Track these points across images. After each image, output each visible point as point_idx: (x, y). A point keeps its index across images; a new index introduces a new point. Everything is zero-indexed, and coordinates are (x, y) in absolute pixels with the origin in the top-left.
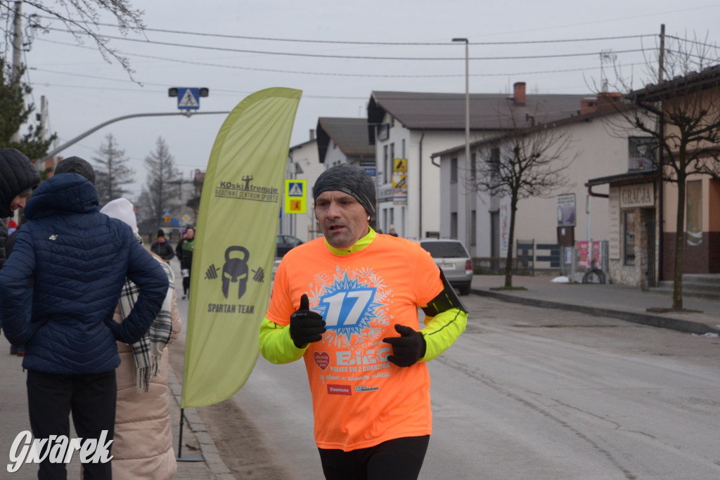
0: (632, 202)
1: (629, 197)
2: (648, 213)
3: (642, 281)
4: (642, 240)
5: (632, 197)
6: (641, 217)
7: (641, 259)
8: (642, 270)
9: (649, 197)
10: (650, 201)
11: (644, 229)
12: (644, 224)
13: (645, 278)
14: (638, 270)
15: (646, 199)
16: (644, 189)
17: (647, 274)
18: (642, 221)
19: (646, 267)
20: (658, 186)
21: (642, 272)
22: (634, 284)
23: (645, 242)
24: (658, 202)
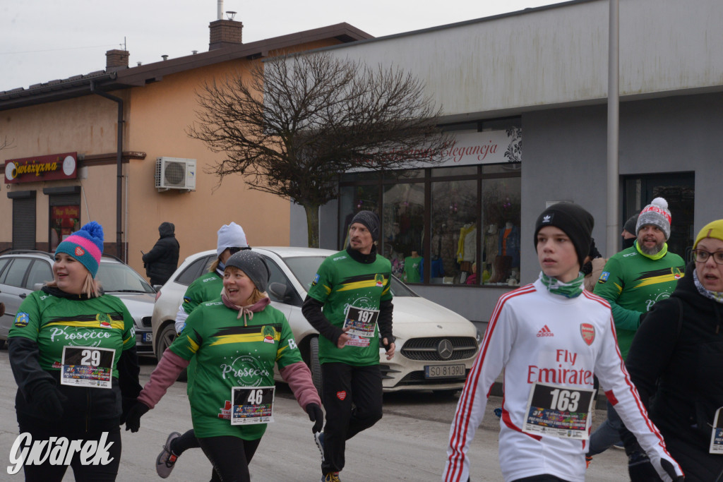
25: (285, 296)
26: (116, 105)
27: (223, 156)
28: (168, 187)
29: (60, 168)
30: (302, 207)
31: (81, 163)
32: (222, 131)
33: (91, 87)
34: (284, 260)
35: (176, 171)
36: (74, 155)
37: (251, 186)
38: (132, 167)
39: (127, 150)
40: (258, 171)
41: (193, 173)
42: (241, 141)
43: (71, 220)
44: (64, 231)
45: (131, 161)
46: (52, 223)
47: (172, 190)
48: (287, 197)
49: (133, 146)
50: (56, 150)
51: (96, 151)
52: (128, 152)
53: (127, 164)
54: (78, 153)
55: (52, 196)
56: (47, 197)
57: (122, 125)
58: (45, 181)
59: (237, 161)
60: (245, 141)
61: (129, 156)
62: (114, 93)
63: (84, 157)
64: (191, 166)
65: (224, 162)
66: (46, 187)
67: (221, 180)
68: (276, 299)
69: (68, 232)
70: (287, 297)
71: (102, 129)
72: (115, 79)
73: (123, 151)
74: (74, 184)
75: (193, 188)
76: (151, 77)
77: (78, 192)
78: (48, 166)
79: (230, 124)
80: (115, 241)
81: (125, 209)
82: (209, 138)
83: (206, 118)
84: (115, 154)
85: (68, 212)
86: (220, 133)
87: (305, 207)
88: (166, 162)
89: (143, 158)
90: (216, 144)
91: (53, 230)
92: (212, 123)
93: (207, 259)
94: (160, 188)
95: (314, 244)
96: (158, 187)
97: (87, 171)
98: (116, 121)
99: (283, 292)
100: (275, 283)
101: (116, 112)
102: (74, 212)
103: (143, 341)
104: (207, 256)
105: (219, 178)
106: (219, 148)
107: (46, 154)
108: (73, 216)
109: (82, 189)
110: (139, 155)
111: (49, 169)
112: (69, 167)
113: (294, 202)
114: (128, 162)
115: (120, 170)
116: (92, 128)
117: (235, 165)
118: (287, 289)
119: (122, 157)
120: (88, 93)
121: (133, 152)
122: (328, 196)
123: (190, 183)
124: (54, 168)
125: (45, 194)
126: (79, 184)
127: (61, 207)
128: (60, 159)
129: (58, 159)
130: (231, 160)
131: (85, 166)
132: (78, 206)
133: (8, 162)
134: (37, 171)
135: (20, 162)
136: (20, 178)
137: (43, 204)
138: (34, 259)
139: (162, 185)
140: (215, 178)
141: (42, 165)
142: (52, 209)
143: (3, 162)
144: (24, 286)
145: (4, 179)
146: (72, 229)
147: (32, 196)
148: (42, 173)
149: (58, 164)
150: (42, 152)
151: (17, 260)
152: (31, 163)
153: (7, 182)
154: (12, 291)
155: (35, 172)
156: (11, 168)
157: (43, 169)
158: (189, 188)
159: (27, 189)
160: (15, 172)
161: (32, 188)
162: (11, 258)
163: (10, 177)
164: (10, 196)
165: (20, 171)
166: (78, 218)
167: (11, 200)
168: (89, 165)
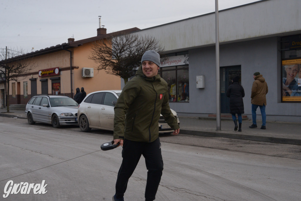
2: (3, 90)
6: (1, 91)
7: (1, 101)
12: (2, 93)
13: (2, 106)
15: (2, 87)
16: (2, 85)
19: (2, 103)
20: (5, 84)
23: (2, 97)
24: (5, 87)
26: (70, 53)
27: (99, 64)
28: (86, 76)
29: (54, 72)
31: (60, 70)
32: (98, 56)
33: (62, 48)
34: (117, 94)
35: (88, 72)
36: (58, 68)
37: (107, 73)
38: (75, 70)
39: (73, 66)
40: (109, 69)
41: (93, 72)
43: (58, 87)
44: (56, 90)
45: (74, 69)
46: (53, 88)
48: (118, 76)
49: (75, 64)
50: (53, 67)
51: (64, 66)
53: (73, 70)
55: (52, 80)
56: (51, 81)
57: (71, 59)
58: (50, 76)
60: (105, 59)
62: (69, 49)
63: (61, 68)
64: (92, 70)
66: (51, 77)
71: (66, 60)
72: (69, 45)
74: (59, 76)
75: (93, 76)
76: (79, 44)
77: (59, 79)
78: (51, 72)
79: (100, 54)
80: (70, 93)
81: (73, 83)
82: (94, 58)
83: (93, 53)
84: (70, 67)
85: (57, 85)
86: (98, 57)
87: (124, 79)
88: (85, 69)
89: (78, 68)
91: (53, 90)
92: (95, 54)
97: (62, 72)
98: (70, 57)
100: (114, 101)
101: (70, 55)
102: (59, 85)
103: (76, 121)
104: (93, 94)
106: (98, 62)
107: (50, 68)
108: (58, 86)
109: (61, 78)
112: (57, 71)
113: (121, 77)
114: (73, 69)
115: (71, 72)
116: (63, 60)
117: (102, 67)
119: (72, 68)
120: (61, 50)
121: (75, 66)
122: (131, 75)
123: (92, 75)
124: (53, 72)
125: (50, 80)
127: (56, 83)
128: (55, 69)
129: (53, 69)
130: (101, 65)
131: (61, 71)
132: (60, 83)
133: (39, 71)
134: (48, 73)
135: (43, 71)
136: (43, 75)
137: (50, 83)
138: (43, 97)
139: (84, 76)
140: (97, 71)
141: (49, 71)
142: (52, 84)
143: (38, 71)
144: (40, 105)
145: (38, 76)
146: (58, 89)
147: (47, 80)
148: (49, 74)
149: (53, 71)
150: (49, 67)
151: (38, 98)
152: (46, 71)
153: (39, 76)
154: (36, 107)
155: (47, 74)
156: (40, 72)
157: (49, 72)
158: (92, 77)
159: (45, 78)
160: (41, 73)
161: (47, 78)
162: (36, 97)
163: (40, 75)
164: (40, 80)
165: (43, 73)
166: (60, 87)
167: (41, 82)
168: (63, 71)
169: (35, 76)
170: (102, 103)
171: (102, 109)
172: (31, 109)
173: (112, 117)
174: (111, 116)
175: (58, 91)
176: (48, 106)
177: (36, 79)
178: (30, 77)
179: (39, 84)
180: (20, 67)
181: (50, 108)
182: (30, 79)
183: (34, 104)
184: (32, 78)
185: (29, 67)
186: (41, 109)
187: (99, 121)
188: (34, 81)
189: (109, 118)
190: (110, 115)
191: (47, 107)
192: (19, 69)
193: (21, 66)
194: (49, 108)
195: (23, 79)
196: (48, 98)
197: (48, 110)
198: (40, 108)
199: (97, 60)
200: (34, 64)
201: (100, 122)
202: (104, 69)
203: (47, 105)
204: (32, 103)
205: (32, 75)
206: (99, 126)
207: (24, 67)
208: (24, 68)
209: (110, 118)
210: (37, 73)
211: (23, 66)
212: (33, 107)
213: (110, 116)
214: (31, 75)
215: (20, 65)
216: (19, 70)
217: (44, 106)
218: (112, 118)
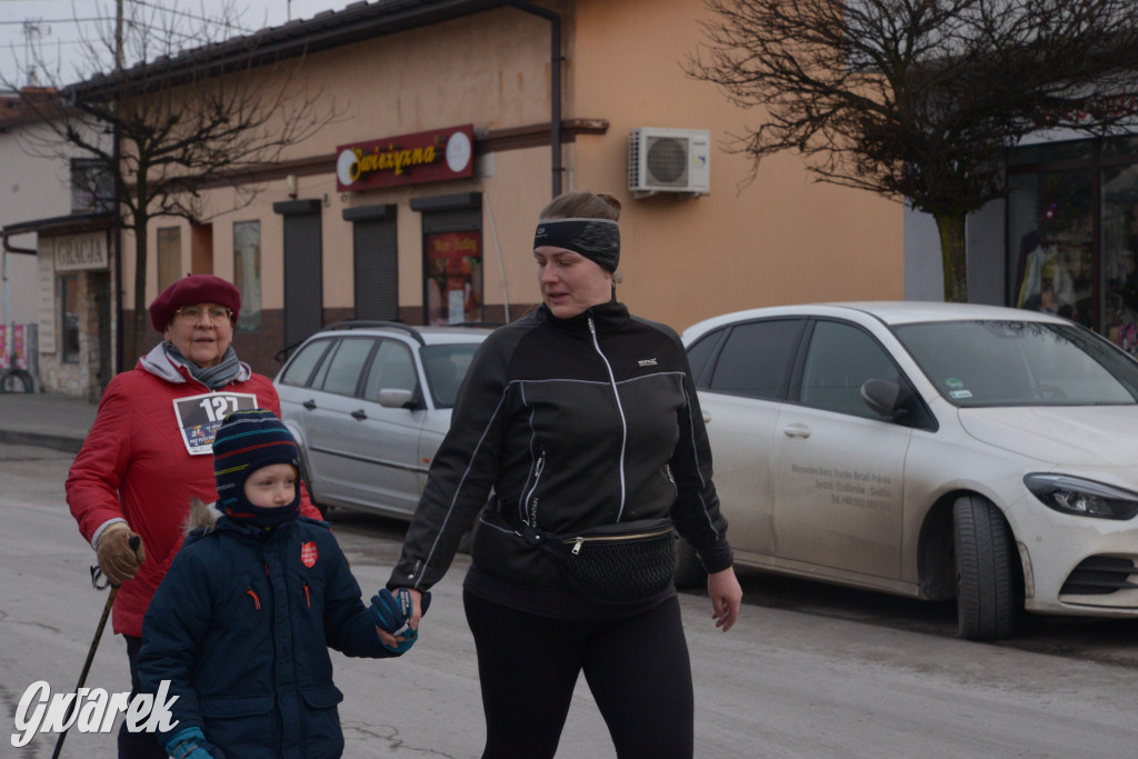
0: (72, 262)
1: (69, 253)
2: (98, 279)
3: (92, 387)
4: (90, 322)
5: (73, 253)
6: (88, 286)
7: (90, 353)
8: (91, 370)
9: (99, 254)
10: (101, 260)
11: (94, 305)
12: (93, 296)
13: (95, 381)
14: (85, 370)
15: (93, 256)
16: (92, 241)
17: (99, 376)
18: (89, 292)
19: (97, 365)
20: (113, 236)
21: (92, 374)
22: (79, 393)
23: (96, 325)
24: (113, 261)
25: (897, 407)
26: (547, 26)
27: (759, 114)
28: (655, 188)
29: (441, 158)
30: (929, 218)
31: (482, 145)
32: (757, 61)
34: (894, 329)
35: (669, 157)
36: (467, 130)
37: (819, 175)
38: (582, 150)
39: (571, 117)
40: (836, 146)
41: (703, 159)
42: (797, 82)
43: (465, 260)
44: (451, 283)
45: (580, 138)
46: (428, 269)
47: (661, 196)
48: (896, 197)
49: (582, 106)
50: (433, 122)
51: (510, 120)
52: (573, 121)
53: (572, 145)
54: (476, 127)
55: (428, 213)
56: (417, 216)
57: (560, 66)
58: (414, 186)
59: (791, 124)
60: (806, 80)
61: (572, 128)
62: (542, 4)
63: (486, 133)
64: (700, 145)
65: (762, 127)
66: (416, 195)
67: (756, 165)
68: (877, 414)
69: (459, 285)
70: (900, 411)
71: (520, 78)
73: (563, 117)
74: (470, 189)
75: (705, 190)
77: (475, 205)
78: (418, 155)
79: (774, 47)
82: (730, 77)
83: (723, 35)
84: (548, 125)
85: (459, 244)
86: (753, 65)
87: (935, 216)
88: (650, 138)
89: (602, 130)
90: (745, 90)
91: (431, 281)
92: (736, 46)
93: (728, 330)
94: (640, 192)
95: (956, 295)
96: (634, 189)
97: (494, 161)
98: (548, 58)
99: (891, 400)
100: (873, 380)
101: (548, 41)
102: (469, 244)
104: (727, 326)
105: (752, 162)
106: (751, 99)
107: (415, 130)
108: (466, 253)
109: (485, 197)
110: (596, 125)
111: (420, 161)
112: (458, 155)
113: (913, 207)
114: (573, 140)
115: (557, 157)
116: (501, 74)
117: (785, 132)
118: (902, 392)
119: (561, 132)
120: (490, 6)
121: (582, 121)
122: (984, 192)
123: (697, 178)
124: (430, 158)
125: (415, 209)
126: (477, 189)
127: (443, 234)
128: (446, 135)
129: (436, 139)
130: (778, 122)
131: (489, 151)
132: (476, 234)
133: (341, 149)
134: (398, 164)
135: (365, 149)
136: (366, 181)
137: (409, 229)
138: (379, 340)
139: (643, 186)
140: (745, 162)
141: (407, 153)
142: (428, 240)
143: (332, 150)
144: (360, 393)
145: (334, 185)
146: (468, 278)
147: (391, 214)
148: (407, 169)
149: (435, 150)
150: (406, 127)
151: (345, 342)
152: (386, 151)
153: (341, 187)
154: (336, 405)
155: (394, 168)
156: (347, 159)
157: (408, 161)
158: (697, 190)
159: (377, 202)
160: (354, 168)
161: (390, 199)
162: (335, 339)
163: (347, 180)
164: (347, 216)
165: (364, 167)
166: (478, 257)
167: (349, 225)
168: (498, 149)
169: (312, 187)
170: (789, 391)
171: (791, 435)
172: (296, 417)
173: (863, 491)
174: (853, 482)
175: (468, 287)
176: (415, 405)
177: (315, 208)
178: (281, 189)
179: (337, 238)
180: (215, 124)
181: (425, 417)
182: (278, 208)
183: (322, 389)
184: (294, 196)
185: (274, 126)
186: (364, 422)
187: (771, 518)
188: (302, 217)
189: (836, 499)
190: (848, 475)
191: (406, 411)
192: (214, 138)
193: (226, 121)
194: (422, 413)
195: (236, 209)
196: (415, 345)
197: (417, 433)
198: (360, 416)
199: (747, 87)
200: (307, 104)
201: (772, 524)
202: (796, 150)
203: (407, 393)
204: (304, 378)
205: (290, 179)
206: (766, 553)
207: (242, 127)
208: (244, 134)
209: (848, 501)
210: (326, 164)
211: (234, 123)
212: (310, 406)
213: (848, 488)
214: (284, 177)
215: (219, 109)
216: (212, 145)
217: (387, 404)
218: (859, 502)
